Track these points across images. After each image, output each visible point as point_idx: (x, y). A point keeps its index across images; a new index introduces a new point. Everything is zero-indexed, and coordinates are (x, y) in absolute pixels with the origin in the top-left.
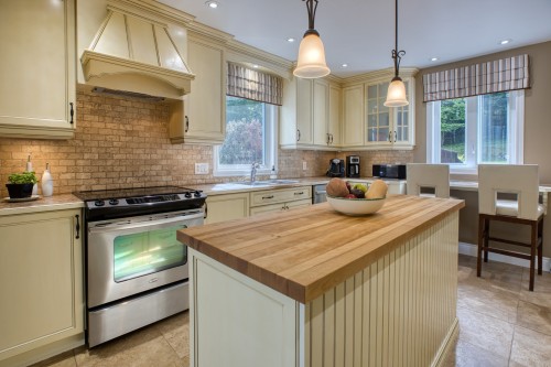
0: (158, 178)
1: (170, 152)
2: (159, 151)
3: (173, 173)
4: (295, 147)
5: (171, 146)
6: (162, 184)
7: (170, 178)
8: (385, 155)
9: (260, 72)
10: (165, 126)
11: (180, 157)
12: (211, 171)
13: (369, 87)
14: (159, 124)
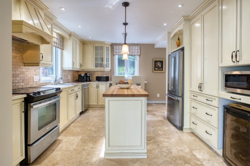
0: (19, 84)
1: (24, 70)
2: (19, 70)
3: (25, 81)
4: (71, 69)
5: (24, 67)
6: (21, 87)
7: (23, 84)
8: (99, 73)
9: (57, 34)
10: (21, 56)
11: (28, 73)
12: (40, 80)
13: (96, 47)
14: (19, 55)
